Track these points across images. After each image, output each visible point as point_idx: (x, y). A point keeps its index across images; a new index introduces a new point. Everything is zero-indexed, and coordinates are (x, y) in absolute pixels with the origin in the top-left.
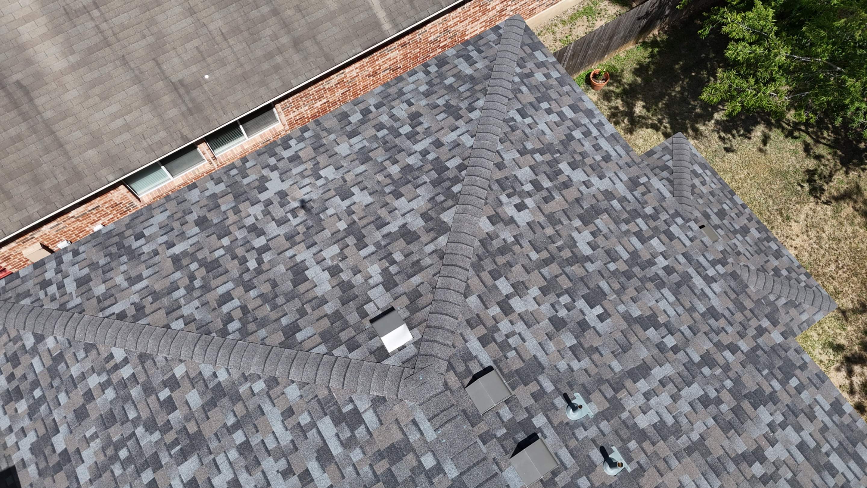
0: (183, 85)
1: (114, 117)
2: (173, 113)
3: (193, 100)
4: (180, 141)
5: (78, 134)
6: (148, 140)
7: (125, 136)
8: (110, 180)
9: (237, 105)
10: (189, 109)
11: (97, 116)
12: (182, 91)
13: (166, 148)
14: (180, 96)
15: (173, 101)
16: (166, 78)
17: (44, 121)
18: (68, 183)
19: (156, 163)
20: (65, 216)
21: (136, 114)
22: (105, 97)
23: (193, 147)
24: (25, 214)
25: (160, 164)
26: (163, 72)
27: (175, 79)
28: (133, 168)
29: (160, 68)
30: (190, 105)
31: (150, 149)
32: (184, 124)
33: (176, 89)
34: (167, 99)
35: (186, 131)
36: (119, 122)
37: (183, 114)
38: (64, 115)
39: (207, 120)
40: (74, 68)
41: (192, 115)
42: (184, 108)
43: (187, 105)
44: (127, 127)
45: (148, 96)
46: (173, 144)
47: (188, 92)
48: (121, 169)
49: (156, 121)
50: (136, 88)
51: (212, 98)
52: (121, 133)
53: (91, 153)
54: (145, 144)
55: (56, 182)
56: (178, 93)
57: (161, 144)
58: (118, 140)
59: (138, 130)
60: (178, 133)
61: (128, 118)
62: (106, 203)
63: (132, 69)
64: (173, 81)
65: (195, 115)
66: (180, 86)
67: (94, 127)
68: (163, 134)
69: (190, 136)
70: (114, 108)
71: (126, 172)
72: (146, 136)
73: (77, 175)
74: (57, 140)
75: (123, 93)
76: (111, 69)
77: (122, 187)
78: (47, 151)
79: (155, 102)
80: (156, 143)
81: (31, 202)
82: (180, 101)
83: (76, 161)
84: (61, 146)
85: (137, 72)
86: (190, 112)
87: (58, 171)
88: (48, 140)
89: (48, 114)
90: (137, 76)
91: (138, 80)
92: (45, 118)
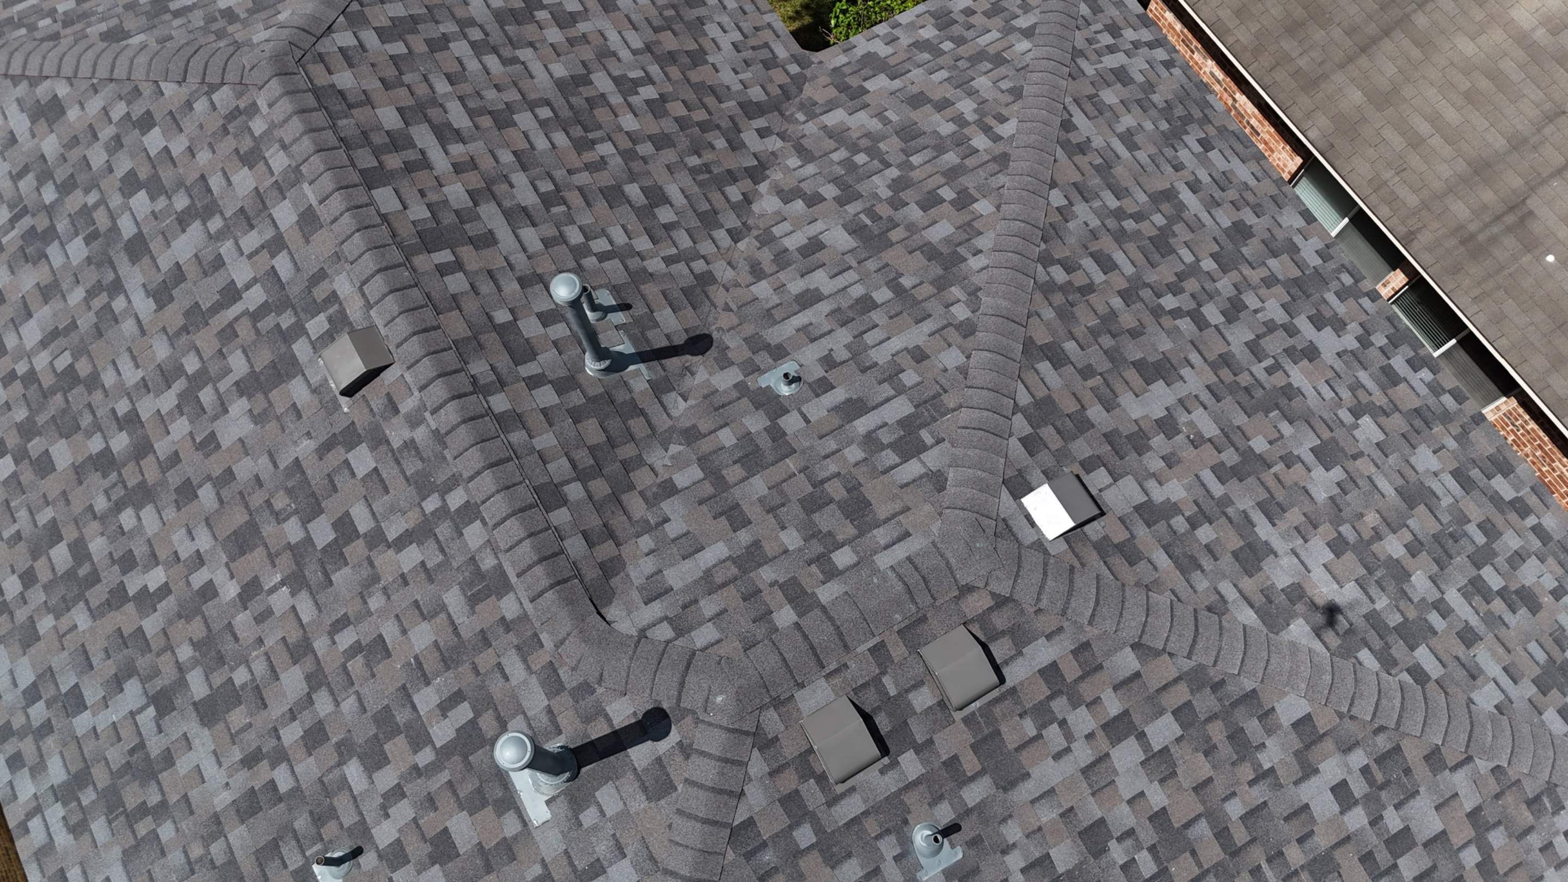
0: (1522, 219)
1: (1435, 119)
2: (1460, 210)
3: (1494, 240)
4: (1402, 230)
5: (1390, 69)
6: (1397, 179)
7: (1397, 141)
8: (1309, 134)
9: (1499, 319)
10: (1472, 237)
11: (1431, 93)
12: (1510, 219)
13: (1385, 211)
14: (1498, 218)
15: (1485, 207)
16: (1533, 189)
17: (1407, 16)
18: (1297, 74)
19: (1356, 204)
20: (1235, 88)
21: (1447, 151)
22: (1470, 97)
23: (1395, 260)
24: (1232, 23)
25: (1355, 210)
26: (1544, 181)
27: (1533, 203)
28: (1337, 164)
29: (1553, 175)
30: (1481, 238)
31: (1378, 185)
32: (1440, 232)
33: (1511, 209)
34: (1488, 196)
35: (1425, 238)
36: (1424, 128)
37: (1461, 227)
38: (1425, 44)
39: (1456, 270)
40: (1522, 39)
41: (1463, 243)
42: (1473, 227)
43: (1481, 230)
44: (1416, 142)
45: (1488, 165)
46: (1395, 220)
47: (1509, 229)
48: (1332, 146)
49: (1438, 185)
50: (1500, 143)
51: (1506, 272)
52: (1403, 134)
53: (1356, 96)
54: (1387, 175)
55: (1294, 55)
56: (1504, 214)
57: (1393, 200)
58: (1390, 134)
59: (1414, 160)
60: (1420, 225)
61: (1436, 141)
62: (1266, 143)
63: (1539, 130)
64: (1528, 202)
65: (1462, 249)
66: (1520, 214)
67: (1408, 91)
68: (1412, 200)
69: (1416, 245)
70: (1451, 115)
71: (1327, 155)
72: (1404, 174)
73: (1311, 83)
74: (1374, 41)
75: (1487, 124)
76: (1532, 97)
77: (1299, 161)
78: (1351, 31)
79: (1477, 178)
80: (1393, 192)
81: (1254, 27)
82: (1488, 220)
83: (1339, 78)
84: (1363, 50)
85: (1535, 139)
86: (1468, 240)
87: (1314, 54)
88: (1372, 29)
89: (1421, 20)
90: (1525, 140)
91: (1517, 144)
92: (1413, 17)
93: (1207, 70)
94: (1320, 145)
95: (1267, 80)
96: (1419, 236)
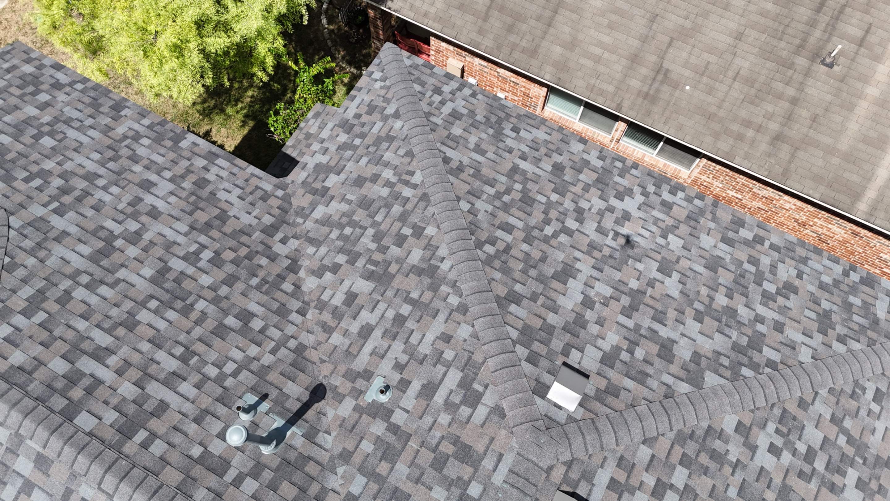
0: (665, 75)
1: (600, 44)
2: (635, 83)
3: (658, 91)
4: (614, 105)
5: (567, 29)
6: (598, 81)
7: (589, 63)
8: (546, 77)
9: (680, 128)
10: (647, 94)
11: (592, 32)
12: (660, 77)
13: (600, 99)
14: (654, 79)
15: (646, 77)
16: (663, 58)
18: (524, 51)
19: (583, 100)
20: (495, 67)
21: (614, 57)
22: (611, 26)
23: (616, 118)
24: (479, 39)
25: (583, 103)
26: (666, 52)
27: (666, 65)
28: (566, 86)
29: (668, 48)
30: (651, 92)
31: (592, 89)
32: (632, 98)
33: (658, 72)
34: (644, 71)
35: (626, 104)
36: (598, 51)
37: (640, 92)
38: (576, 10)
39: (648, 113)
41: (644, 99)
42: (645, 89)
43: (649, 89)
44: (598, 60)
45: (636, 56)
46: (608, 102)
47: (662, 82)
48: (560, 79)
49: (618, 76)
50: (636, 43)
51: (671, 104)
52: (589, 58)
53: (558, 50)
54: (593, 81)
55: (518, 42)
56: (656, 76)
57: (602, 93)
58: (583, 61)
59: (601, 69)
60: (621, 99)
61: (606, 55)
62: (524, 87)
63: (650, 29)
64: (663, 65)
65: (646, 102)
66: (663, 73)
67: (581, 36)
68: (611, 89)
69: (624, 110)
70: (607, 39)
71: (560, 84)
72: (600, 77)
73: (533, 53)
74: (552, 19)
75: (625, 36)
76: (639, 14)
77: (545, 89)
78: (538, 19)
79: (635, 64)
80: (600, 89)
81: (491, 36)
82: (650, 82)
83: (545, 44)
84: (549, 25)
85: (651, 34)
86: (646, 96)
87: (527, 37)
88: (548, 13)
90: (647, 36)
91: (644, 40)
93: (477, 64)
94: (553, 80)
95: (512, 60)
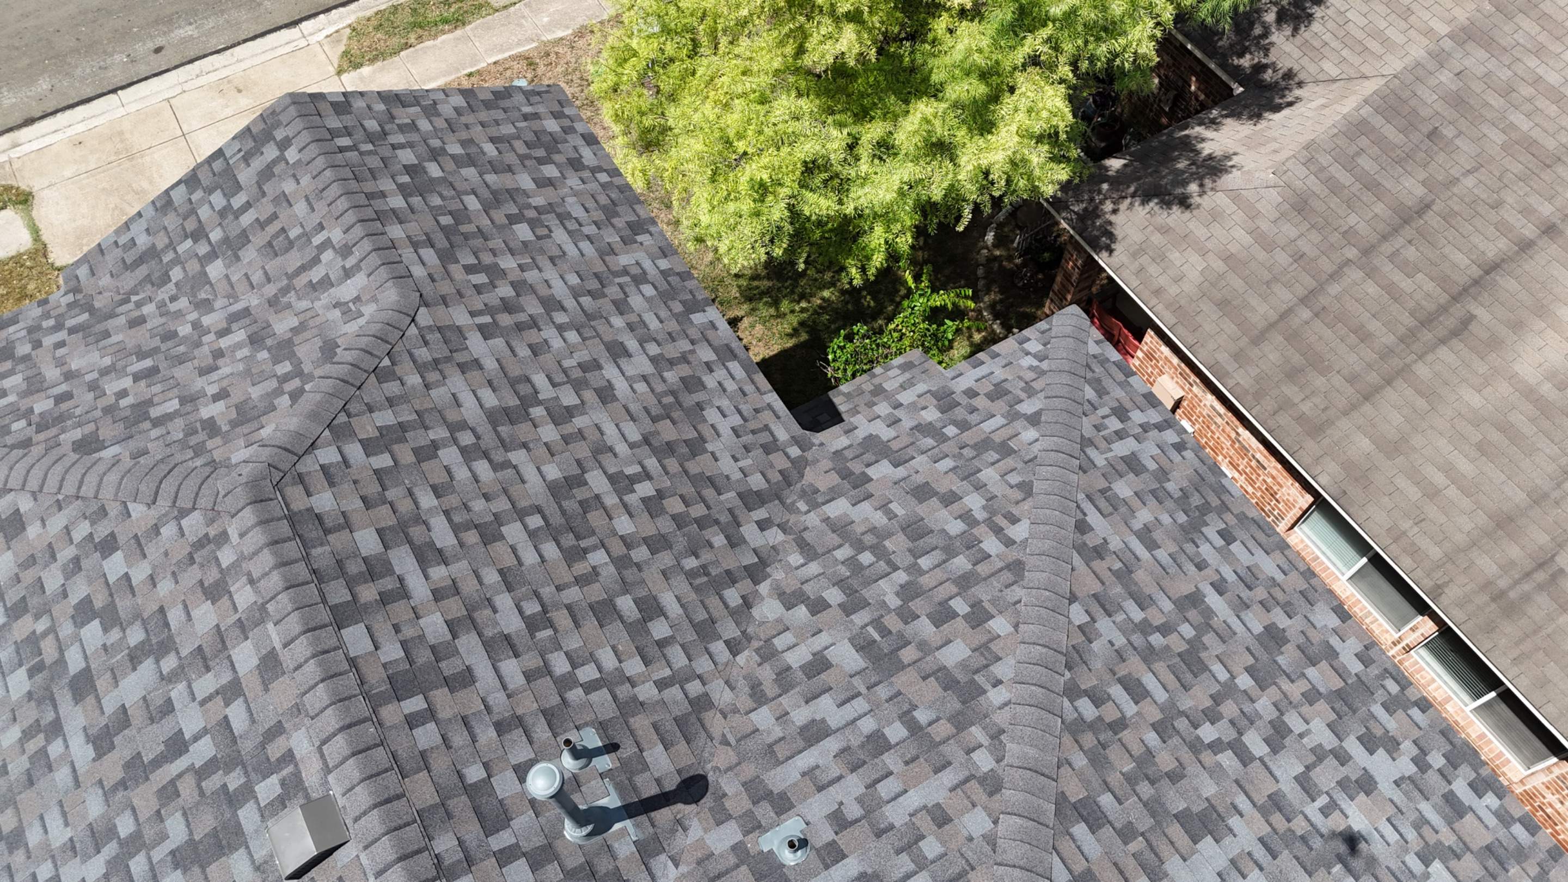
0: (1554, 577)
1: (1448, 469)
2: (1487, 565)
3: (1526, 598)
4: (1429, 583)
5: (1397, 419)
6: (1416, 529)
7: (1413, 493)
8: (1320, 479)
9: (1543, 683)
10: (1503, 593)
11: (1442, 443)
12: (1541, 576)
13: (1407, 562)
14: (1528, 575)
15: (1512, 563)
16: (1560, 546)
17: (1408, 366)
18: (1301, 419)
19: (1372, 548)
20: (1237, 423)
21: (1466, 503)
22: (1483, 448)
23: (1422, 608)
24: (1231, 366)
25: (1371, 554)
28: (1351, 510)
30: (1512, 595)
31: (1398, 536)
32: (1468, 587)
33: (1541, 566)
34: (1514, 552)
35: (1452, 593)
36: (1439, 479)
37: (1489, 584)
38: (1428, 393)
39: (1490, 628)
40: (1529, 393)
41: (1493, 599)
42: (1503, 583)
43: (1512, 587)
44: (1432, 493)
45: (1511, 519)
47: (1541, 587)
48: (1345, 493)
49: (1460, 538)
50: (1520, 497)
51: (1543, 633)
52: (1417, 484)
53: (1365, 444)
54: (1406, 525)
55: (1296, 401)
56: (1533, 571)
57: (1414, 551)
58: (1402, 482)
59: (1432, 511)
60: (1446, 579)
61: (1452, 492)
62: (1273, 478)
63: (1559, 485)
64: (1557, 558)
65: (1493, 606)
66: (1550, 572)
67: (1417, 441)
68: (1435, 553)
69: (1444, 600)
70: (1464, 466)
71: (1341, 502)
72: (1423, 524)
73: (1316, 429)
74: (1377, 389)
75: (1503, 477)
76: (1548, 451)
77: (1310, 499)
78: (1352, 379)
79: (1500, 532)
80: (1413, 544)
81: (1254, 371)
82: (1517, 576)
83: (1344, 424)
84: (1366, 398)
85: (1556, 494)
86: (1499, 596)
87: (1317, 400)
88: (1373, 378)
89: (1422, 370)
90: (1546, 496)
91: (1538, 499)
92: (1414, 367)
93: (1208, 404)
94: (1332, 491)
95: (1271, 423)
96: (1446, 590)
